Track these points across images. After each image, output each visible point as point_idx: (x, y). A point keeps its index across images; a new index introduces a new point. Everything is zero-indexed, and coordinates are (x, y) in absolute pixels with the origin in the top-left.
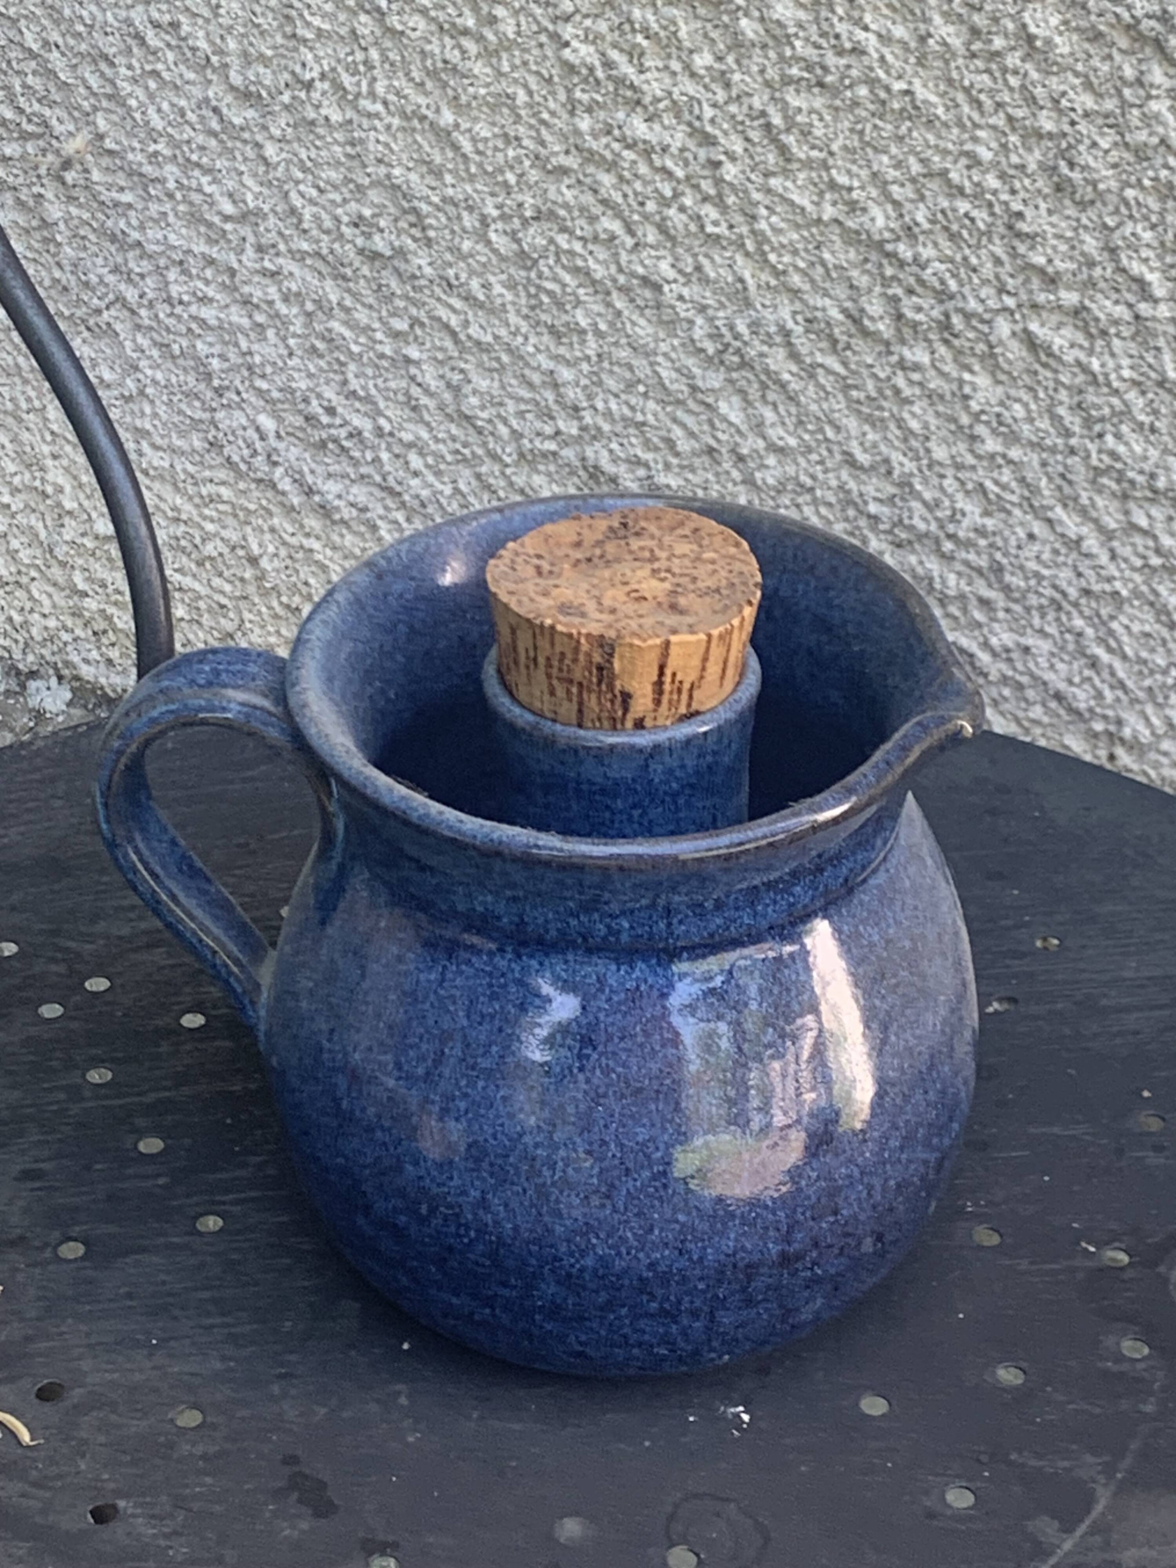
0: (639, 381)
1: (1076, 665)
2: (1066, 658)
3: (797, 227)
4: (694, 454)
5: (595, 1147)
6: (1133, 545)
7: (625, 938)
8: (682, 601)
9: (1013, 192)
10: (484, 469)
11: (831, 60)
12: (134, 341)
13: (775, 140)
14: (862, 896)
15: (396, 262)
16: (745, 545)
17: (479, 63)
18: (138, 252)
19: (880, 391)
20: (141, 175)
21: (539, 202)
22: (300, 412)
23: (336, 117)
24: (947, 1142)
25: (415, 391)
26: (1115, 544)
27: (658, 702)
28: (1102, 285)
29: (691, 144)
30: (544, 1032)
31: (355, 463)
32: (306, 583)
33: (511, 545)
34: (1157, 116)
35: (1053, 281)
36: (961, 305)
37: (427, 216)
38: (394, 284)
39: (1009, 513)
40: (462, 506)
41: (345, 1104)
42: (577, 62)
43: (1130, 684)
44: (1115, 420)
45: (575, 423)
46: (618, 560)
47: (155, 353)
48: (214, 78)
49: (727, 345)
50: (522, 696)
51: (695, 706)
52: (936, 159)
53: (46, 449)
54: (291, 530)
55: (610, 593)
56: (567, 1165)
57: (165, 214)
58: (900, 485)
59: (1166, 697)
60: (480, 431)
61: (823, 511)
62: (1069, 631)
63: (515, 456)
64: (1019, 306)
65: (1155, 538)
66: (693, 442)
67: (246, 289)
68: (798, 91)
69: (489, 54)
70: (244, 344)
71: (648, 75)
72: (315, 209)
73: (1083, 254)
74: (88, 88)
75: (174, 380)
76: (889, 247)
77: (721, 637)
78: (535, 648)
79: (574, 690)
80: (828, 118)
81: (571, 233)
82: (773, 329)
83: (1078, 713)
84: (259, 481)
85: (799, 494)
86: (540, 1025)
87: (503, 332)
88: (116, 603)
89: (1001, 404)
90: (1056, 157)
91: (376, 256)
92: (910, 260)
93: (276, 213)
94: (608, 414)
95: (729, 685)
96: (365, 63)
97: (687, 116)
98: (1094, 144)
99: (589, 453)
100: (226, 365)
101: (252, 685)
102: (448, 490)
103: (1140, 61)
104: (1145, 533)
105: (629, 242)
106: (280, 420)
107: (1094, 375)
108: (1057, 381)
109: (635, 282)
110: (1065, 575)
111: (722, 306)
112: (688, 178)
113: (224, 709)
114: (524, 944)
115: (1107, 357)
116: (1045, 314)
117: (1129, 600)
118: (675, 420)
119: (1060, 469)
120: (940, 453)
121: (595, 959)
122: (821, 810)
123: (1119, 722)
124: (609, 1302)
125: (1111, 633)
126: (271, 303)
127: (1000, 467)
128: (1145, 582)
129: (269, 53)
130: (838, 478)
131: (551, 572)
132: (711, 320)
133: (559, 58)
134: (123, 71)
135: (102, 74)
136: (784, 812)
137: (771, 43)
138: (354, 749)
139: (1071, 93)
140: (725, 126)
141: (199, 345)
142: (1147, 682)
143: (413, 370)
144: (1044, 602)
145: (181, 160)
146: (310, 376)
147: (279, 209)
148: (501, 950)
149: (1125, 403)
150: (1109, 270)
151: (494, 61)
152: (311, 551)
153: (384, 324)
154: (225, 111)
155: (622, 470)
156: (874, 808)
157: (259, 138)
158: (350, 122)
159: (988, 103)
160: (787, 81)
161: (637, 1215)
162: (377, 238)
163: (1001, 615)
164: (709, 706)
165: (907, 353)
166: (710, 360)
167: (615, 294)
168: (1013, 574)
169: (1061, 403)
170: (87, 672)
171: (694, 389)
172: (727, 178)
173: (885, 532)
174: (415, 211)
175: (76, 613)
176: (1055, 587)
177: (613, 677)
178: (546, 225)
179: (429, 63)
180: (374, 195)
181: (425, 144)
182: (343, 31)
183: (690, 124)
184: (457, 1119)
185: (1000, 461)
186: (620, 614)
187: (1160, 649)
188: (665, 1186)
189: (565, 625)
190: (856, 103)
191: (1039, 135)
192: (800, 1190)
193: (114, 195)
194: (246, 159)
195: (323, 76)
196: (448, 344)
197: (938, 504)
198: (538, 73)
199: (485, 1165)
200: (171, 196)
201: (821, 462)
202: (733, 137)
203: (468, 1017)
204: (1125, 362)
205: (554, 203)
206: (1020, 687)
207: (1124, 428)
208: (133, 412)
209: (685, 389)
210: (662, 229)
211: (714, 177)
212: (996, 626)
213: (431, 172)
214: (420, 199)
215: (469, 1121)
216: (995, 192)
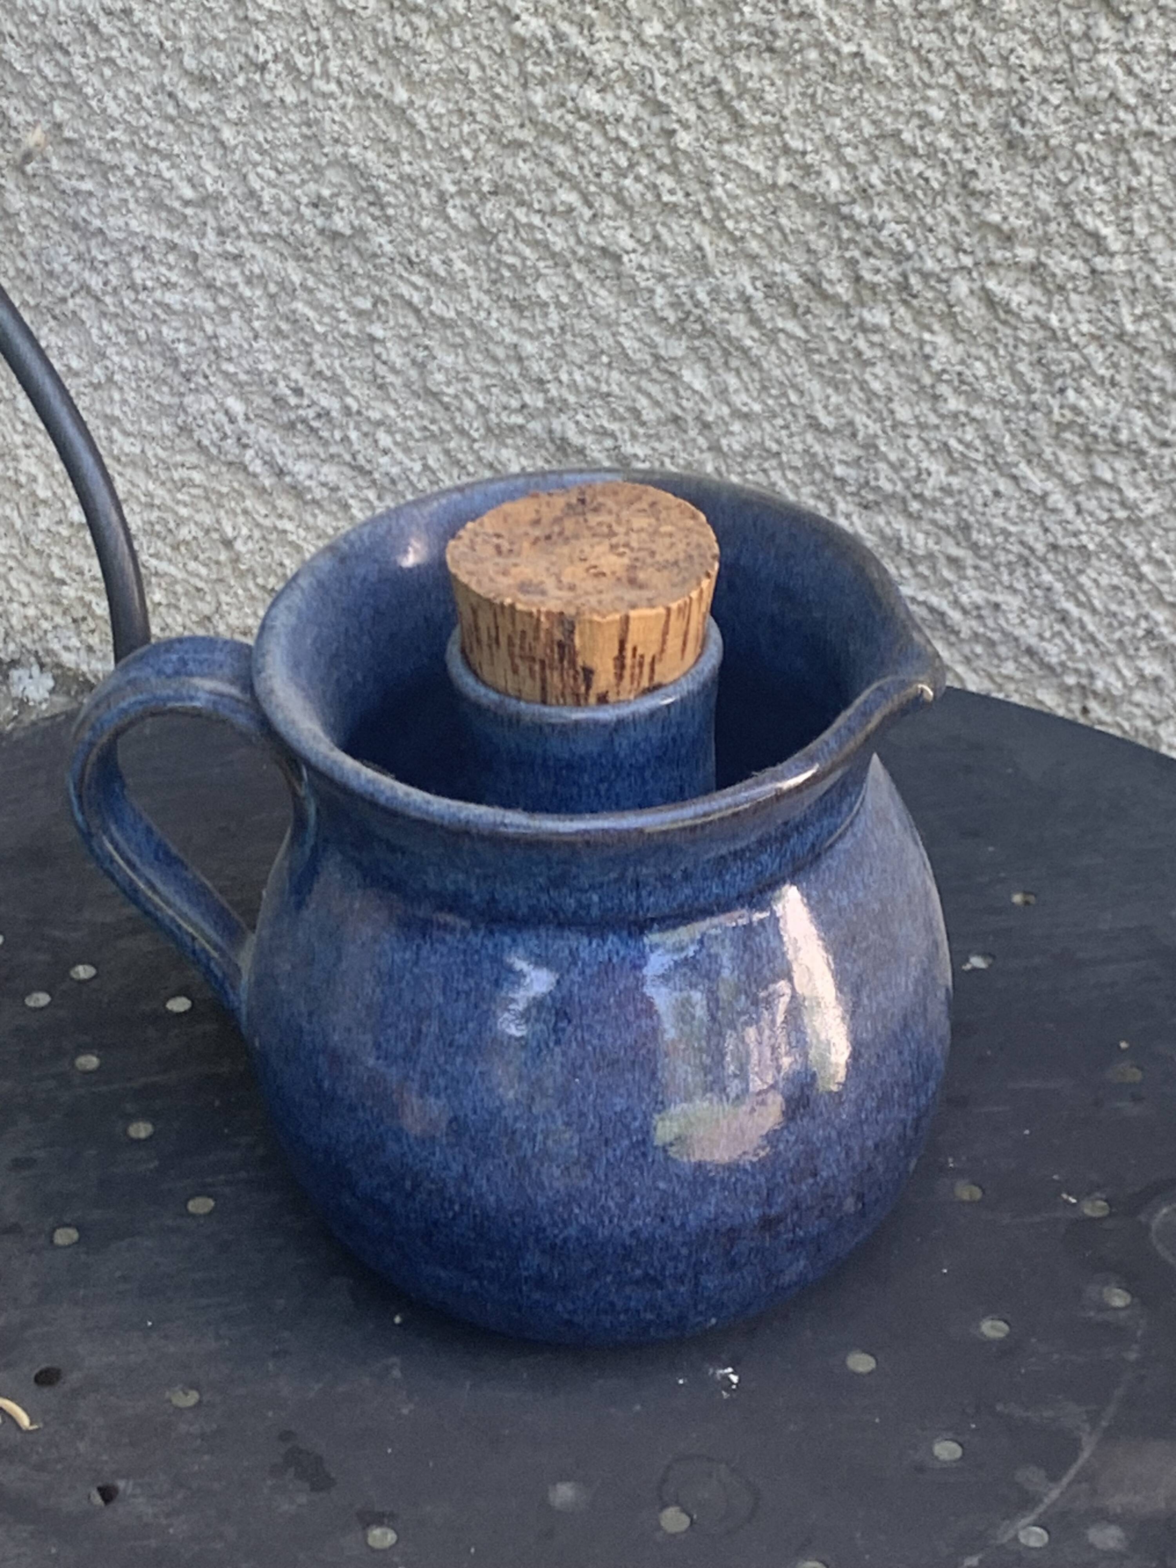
0: (602, 352)
1: (1046, 621)
2: (1036, 613)
3: (754, 192)
4: (659, 422)
5: (575, 1118)
6: (1098, 499)
7: (595, 912)
8: (641, 576)
9: (966, 150)
10: (452, 445)
11: (780, 25)
12: (100, 328)
13: (728, 107)
14: (828, 862)
15: (357, 242)
16: (703, 517)
17: (431, 40)
18: (100, 239)
19: (841, 353)
20: (100, 162)
21: (496, 177)
22: (268, 394)
23: (291, 98)
24: (923, 1100)
25: (381, 369)
26: (1081, 498)
27: (620, 677)
28: (1057, 240)
29: (645, 114)
30: (521, 1007)
31: (326, 443)
32: (281, 565)
33: (470, 525)
34: (1106, 69)
35: (1009, 238)
36: (918, 265)
37: (385, 195)
38: (355, 263)
39: (974, 471)
40: (431, 483)
41: (326, 1084)
42: (528, 35)
43: (1100, 637)
44: (1076, 375)
45: (541, 395)
46: (576, 537)
47: (122, 340)
48: (169, 62)
49: (689, 313)
50: (487, 676)
51: (657, 679)
52: (888, 120)
53: (18, 439)
54: (263, 512)
55: (569, 570)
56: (546, 1138)
57: (125, 201)
58: (865, 447)
59: (1137, 649)
60: (447, 408)
61: (790, 475)
62: (1037, 586)
63: (482, 431)
64: (977, 264)
65: (1120, 491)
66: (658, 411)
67: (209, 273)
68: (748, 57)
69: (441, 30)
70: (209, 328)
71: (598, 46)
72: (274, 191)
73: (1037, 210)
74: (45, 78)
75: (141, 365)
76: (845, 210)
77: (680, 610)
78: (497, 628)
79: (537, 667)
80: (779, 83)
81: (530, 206)
82: (733, 296)
83: (1050, 668)
84: (230, 464)
85: (766, 459)
86: (513, 1000)
87: (466, 308)
88: (93, 590)
89: (962, 362)
90: (1007, 112)
91: (336, 236)
92: (866, 223)
93: (235, 196)
94: (573, 386)
95: (690, 657)
96: (318, 43)
97: (639, 86)
98: (1045, 100)
99: (556, 425)
100: (193, 349)
101: (219, 673)
102: (417, 467)
103: (1087, 15)
104: (1110, 486)
105: (587, 213)
106: (248, 402)
107: (1054, 332)
108: (1017, 338)
109: (594, 253)
110: (1032, 532)
111: (682, 274)
112: (643, 147)
113: (192, 698)
114: (494, 920)
115: (1065, 313)
116: (1002, 272)
117: (1097, 554)
118: (639, 389)
119: (1023, 425)
120: (904, 414)
121: (567, 933)
122: (784, 778)
123: (1091, 676)
124: (594, 1271)
125: (1080, 587)
126: (234, 286)
127: (963, 425)
128: (1111, 535)
129: (222, 36)
130: (804, 442)
131: (511, 551)
132: (671, 288)
133: (510, 32)
134: (78, 59)
135: (58, 64)
136: (749, 782)
137: (720, 10)
138: (321, 734)
139: (1020, 49)
140: (677, 94)
141: (165, 330)
142: (1118, 635)
143: (378, 349)
144: (1012, 558)
145: (139, 146)
146: (277, 357)
147: (238, 192)
148: (475, 928)
149: (1085, 357)
150: (1064, 226)
151: (446, 36)
152: (285, 532)
153: (348, 303)
154: (180, 95)
155: (589, 441)
156: (838, 773)
157: (215, 122)
158: (306, 102)
159: (937, 63)
160: (736, 47)
161: (618, 1184)
162: (337, 217)
163: (970, 572)
164: (670, 678)
165: (866, 314)
166: (672, 328)
167: (575, 267)
168: (979, 531)
169: (1021, 360)
170: (68, 659)
171: (657, 358)
172: (682, 146)
173: (852, 494)
174: (373, 189)
175: (56, 601)
176: (1022, 543)
177: (574, 654)
178: (504, 200)
179: (380, 41)
180: (333, 175)
181: (380, 122)
182: (295, 12)
183: (642, 94)
184: (437, 1096)
185: (963, 419)
186: (579, 591)
187: (1129, 602)
188: (644, 1155)
189: (526, 604)
190: (806, 67)
191: (989, 93)
192: (778, 1154)
193: (74, 182)
194: (203, 144)
195: (276, 58)
196: (412, 320)
197: (903, 464)
198: (490, 48)
199: (466, 1139)
200: (130, 182)
201: (786, 427)
202: (686, 105)
203: (444, 994)
204: (1084, 316)
205: (511, 177)
206: (992, 644)
207: (1085, 383)
208: (102, 400)
209: (648, 358)
210: (619, 198)
211: (668, 146)
212: (965, 584)
213: (387, 150)
214: (378, 177)
215: (448, 1097)
216: (948, 152)
